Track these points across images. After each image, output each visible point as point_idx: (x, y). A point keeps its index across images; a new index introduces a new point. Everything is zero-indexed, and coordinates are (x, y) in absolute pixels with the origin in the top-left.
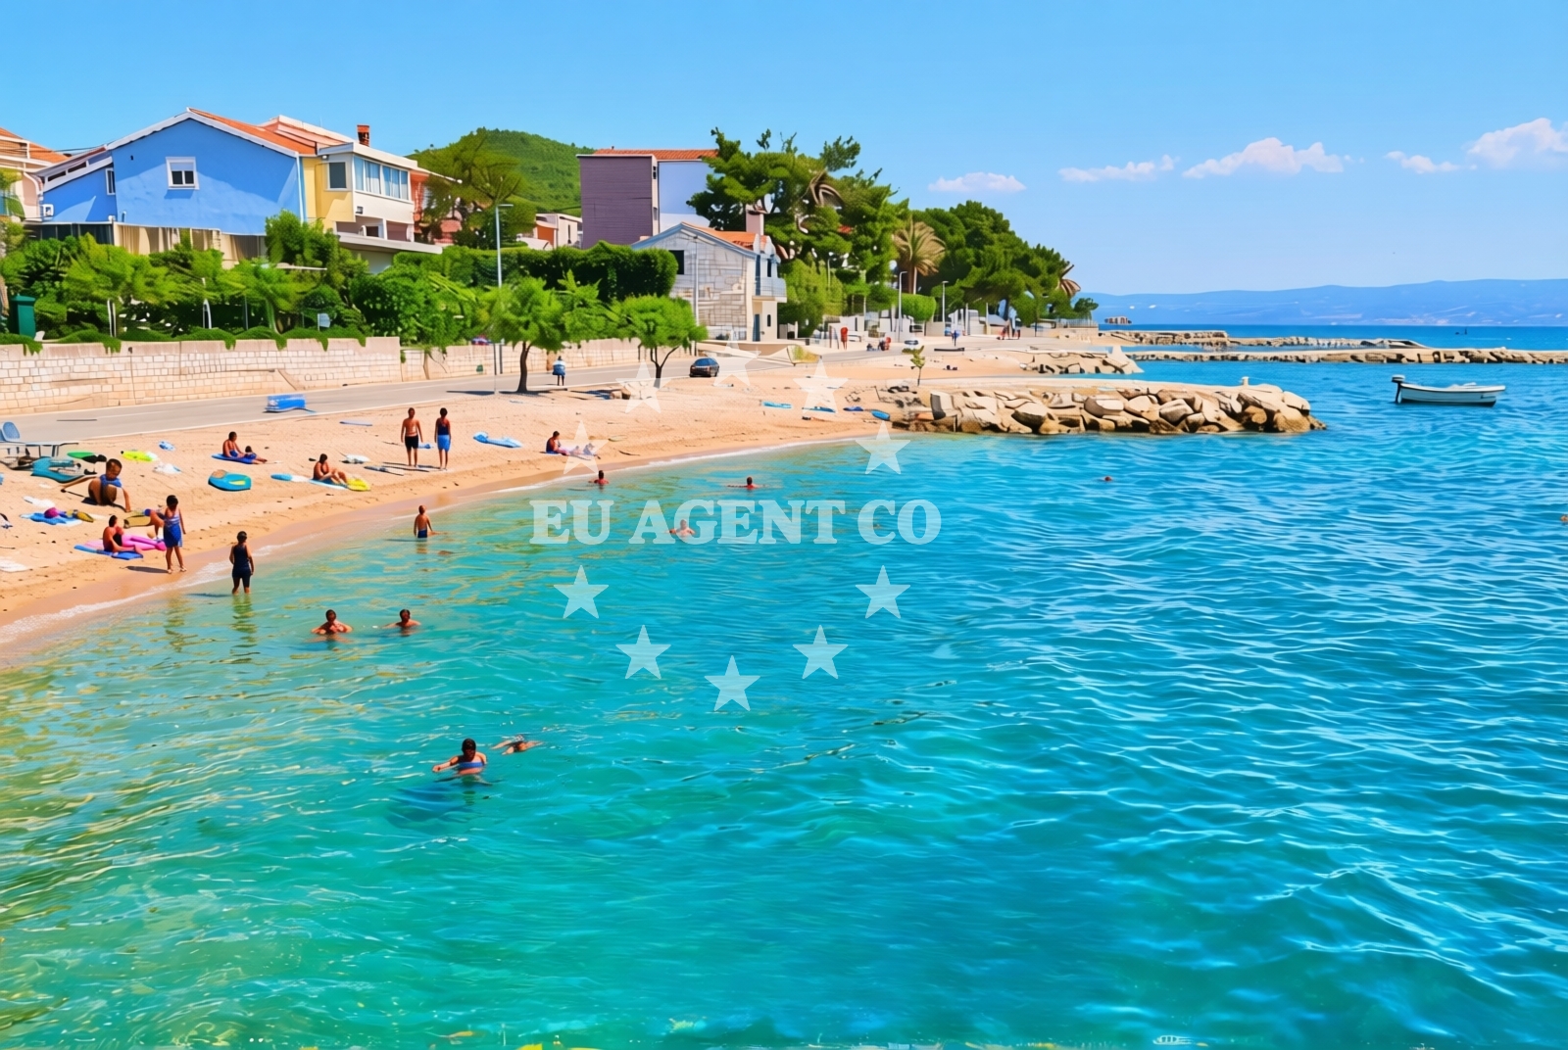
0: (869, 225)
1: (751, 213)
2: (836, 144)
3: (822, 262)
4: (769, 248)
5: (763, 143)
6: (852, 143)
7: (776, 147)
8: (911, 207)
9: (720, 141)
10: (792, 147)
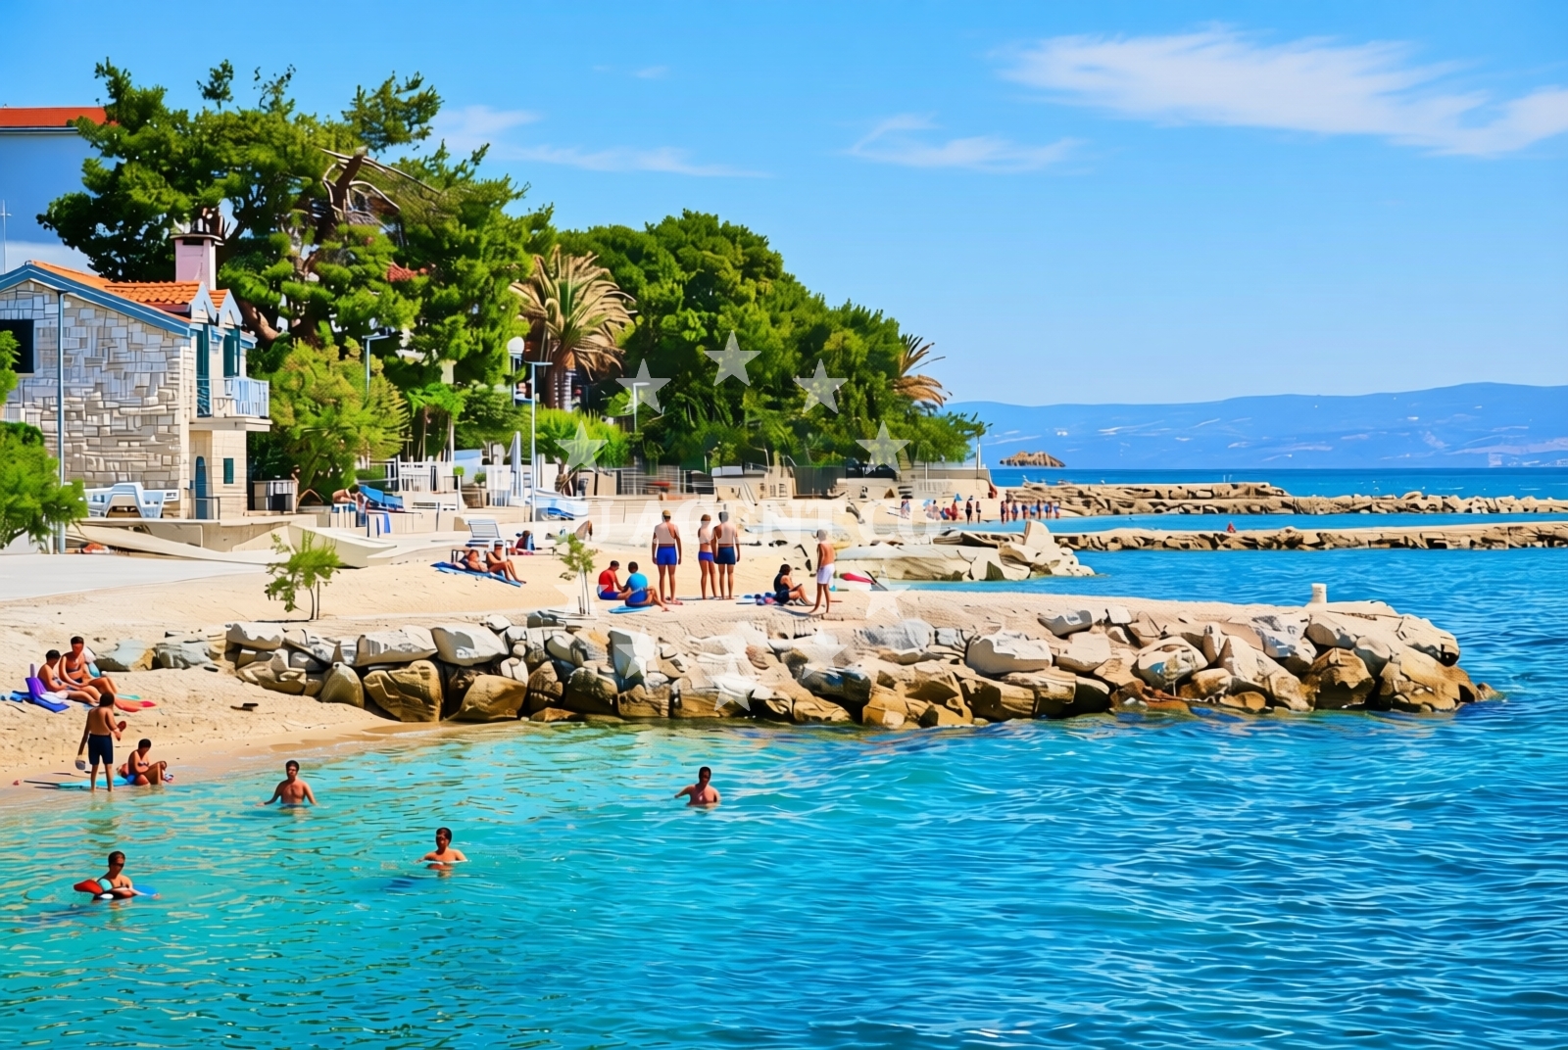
0: (461, 264)
1: (187, 241)
2: (384, 90)
3: (351, 343)
4: (230, 314)
5: (215, 92)
6: (422, 89)
7: (244, 98)
8: (559, 224)
9: (118, 88)
10: (285, 100)
